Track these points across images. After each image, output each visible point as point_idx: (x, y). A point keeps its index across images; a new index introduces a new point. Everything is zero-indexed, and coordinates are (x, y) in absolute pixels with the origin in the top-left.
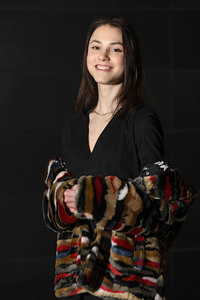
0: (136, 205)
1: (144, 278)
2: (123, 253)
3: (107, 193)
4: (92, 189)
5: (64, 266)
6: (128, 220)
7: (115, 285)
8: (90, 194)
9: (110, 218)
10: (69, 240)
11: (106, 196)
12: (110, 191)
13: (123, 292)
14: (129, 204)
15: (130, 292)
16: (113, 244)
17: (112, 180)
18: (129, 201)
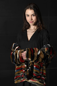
0: (42, 56)
1: (42, 77)
2: (37, 69)
3: (34, 52)
4: (30, 51)
5: (19, 74)
6: (40, 60)
7: (34, 79)
8: (30, 53)
9: (36, 59)
10: (20, 66)
11: (34, 53)
12: (35, 52)
13: (36, 81)
14: (41, 56)
15: (38, 81)
16: (34, 67)
17: (36, 49)
18: (41, 55)
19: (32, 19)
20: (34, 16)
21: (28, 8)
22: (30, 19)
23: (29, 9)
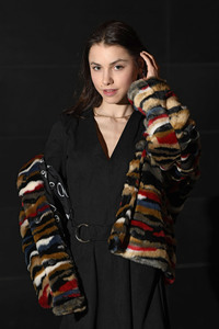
19: (111, 81)
20: (118, 67)
21: (98, 42)
22: (106, 82)
23: (102, 44)
